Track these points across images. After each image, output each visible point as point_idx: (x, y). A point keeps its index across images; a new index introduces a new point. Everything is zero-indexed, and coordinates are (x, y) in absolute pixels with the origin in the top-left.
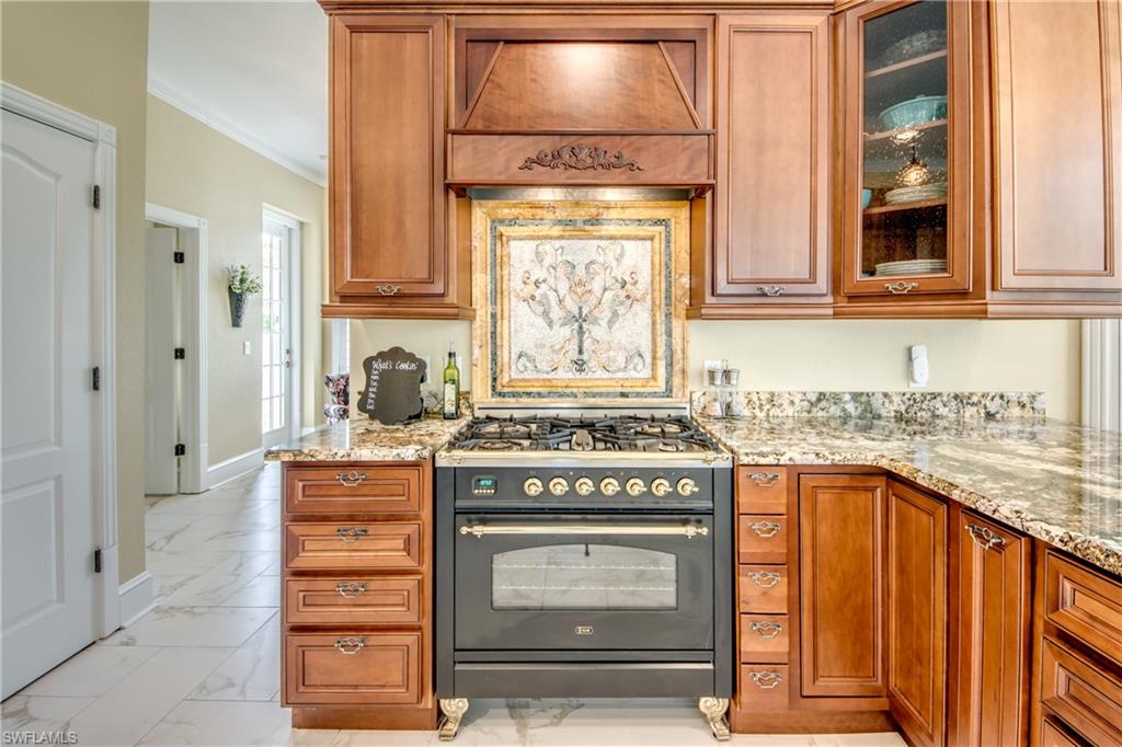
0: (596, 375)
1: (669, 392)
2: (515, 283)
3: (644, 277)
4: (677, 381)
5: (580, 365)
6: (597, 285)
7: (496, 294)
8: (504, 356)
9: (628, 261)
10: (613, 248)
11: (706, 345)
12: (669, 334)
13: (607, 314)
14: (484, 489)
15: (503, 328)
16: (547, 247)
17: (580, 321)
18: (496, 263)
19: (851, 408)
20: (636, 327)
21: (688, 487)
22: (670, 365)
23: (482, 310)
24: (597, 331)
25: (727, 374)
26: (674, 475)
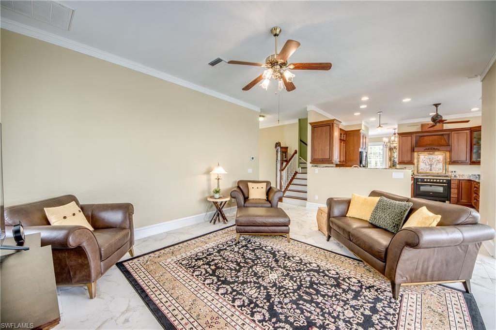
0: (433, 171)
1: (445, 174)
2: (421, 160)
3: (442, 160)
4: (447, 172)
5: (431, 170)
6: (434, 161)
7: (418, 161)
8: (419, 169)
9: (439, 158)
10: (437, 156)
11: (451, 168)
12: (446, 166)
13: (435, 164)
14: (420, 180)
15: (419, 166)
16: (426, 156)
17: (431, 165)
18: (418, 159)
19: (477, 177)
20: (440, 166)
21: (445, 181)
22: (446, 171)
23: (416, 164)
24: (434, 166)
25: (455, 172)
26: (443, 180)
